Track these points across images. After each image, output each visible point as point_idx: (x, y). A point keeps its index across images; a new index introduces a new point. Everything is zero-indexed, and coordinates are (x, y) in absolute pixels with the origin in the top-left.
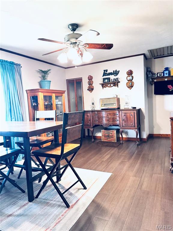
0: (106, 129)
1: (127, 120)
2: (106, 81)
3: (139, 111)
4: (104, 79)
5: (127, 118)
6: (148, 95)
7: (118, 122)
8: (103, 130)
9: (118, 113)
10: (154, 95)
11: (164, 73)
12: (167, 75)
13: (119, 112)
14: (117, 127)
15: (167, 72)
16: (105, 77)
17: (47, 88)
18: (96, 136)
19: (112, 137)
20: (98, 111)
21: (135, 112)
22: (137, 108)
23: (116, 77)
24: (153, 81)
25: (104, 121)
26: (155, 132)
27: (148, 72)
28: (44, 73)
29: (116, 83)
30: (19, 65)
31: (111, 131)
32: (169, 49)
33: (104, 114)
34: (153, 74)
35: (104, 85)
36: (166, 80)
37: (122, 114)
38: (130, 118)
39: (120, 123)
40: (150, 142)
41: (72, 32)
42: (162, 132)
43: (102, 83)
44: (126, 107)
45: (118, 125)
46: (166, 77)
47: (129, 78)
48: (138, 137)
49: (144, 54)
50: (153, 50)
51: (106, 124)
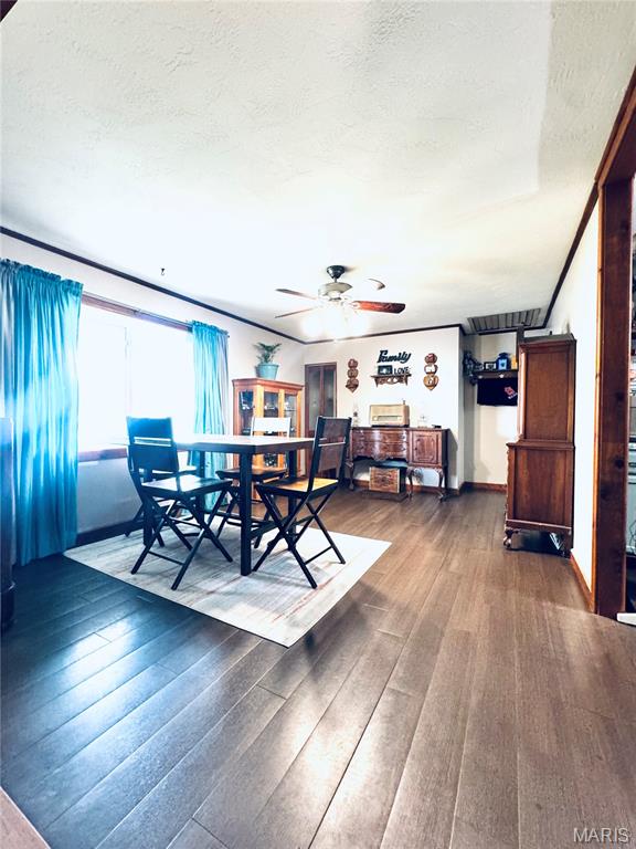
0: (379, 466)
1: (423, 449)
2: (384, 371)
3: (447, 433)
4: (380, 368)
5: (422, 445)
6: (466, 406)
7: (405, 453)
8: (374, 468)
9: (405, 435)
10: (476, 405)
11: (497, 362)
12: (505, 368)
13: (408, 434)
14: (403, 464)
15: (504, 361)
16: (382, 364)
17: (269, 379)
18: (357, 481)
19: (391, 482)
20: (365, 429)
21: (440, 434)
22: (443, 428)
23: (403, 366)
24: (475, 378)
25: (377, 450)
26: (478, 479)
27: (467, 359)
28: (267, 351)
29: (403, 377)
30: (226, 333)
31: (388, 471)
32: (510, 318)
33: (377, 434)
34: (477, 364)
35: (379, 379)
36: (502, 376)
37: (414, 436)
38: (429, 445)
39: (408, 455)
40: (464, 496)
41: (333, 280)
42: (490, 480)
43: (376, 374)
44: (422, 424)
45: (403, 460)
46: (502, 372)
47: (429, 369)
48: (443, 486)
49: (460, 326)
50: (478, 318)
51: (380, 456)
